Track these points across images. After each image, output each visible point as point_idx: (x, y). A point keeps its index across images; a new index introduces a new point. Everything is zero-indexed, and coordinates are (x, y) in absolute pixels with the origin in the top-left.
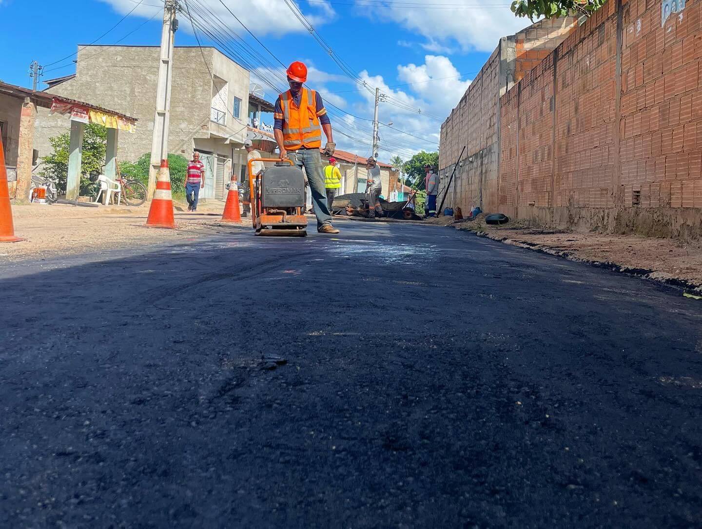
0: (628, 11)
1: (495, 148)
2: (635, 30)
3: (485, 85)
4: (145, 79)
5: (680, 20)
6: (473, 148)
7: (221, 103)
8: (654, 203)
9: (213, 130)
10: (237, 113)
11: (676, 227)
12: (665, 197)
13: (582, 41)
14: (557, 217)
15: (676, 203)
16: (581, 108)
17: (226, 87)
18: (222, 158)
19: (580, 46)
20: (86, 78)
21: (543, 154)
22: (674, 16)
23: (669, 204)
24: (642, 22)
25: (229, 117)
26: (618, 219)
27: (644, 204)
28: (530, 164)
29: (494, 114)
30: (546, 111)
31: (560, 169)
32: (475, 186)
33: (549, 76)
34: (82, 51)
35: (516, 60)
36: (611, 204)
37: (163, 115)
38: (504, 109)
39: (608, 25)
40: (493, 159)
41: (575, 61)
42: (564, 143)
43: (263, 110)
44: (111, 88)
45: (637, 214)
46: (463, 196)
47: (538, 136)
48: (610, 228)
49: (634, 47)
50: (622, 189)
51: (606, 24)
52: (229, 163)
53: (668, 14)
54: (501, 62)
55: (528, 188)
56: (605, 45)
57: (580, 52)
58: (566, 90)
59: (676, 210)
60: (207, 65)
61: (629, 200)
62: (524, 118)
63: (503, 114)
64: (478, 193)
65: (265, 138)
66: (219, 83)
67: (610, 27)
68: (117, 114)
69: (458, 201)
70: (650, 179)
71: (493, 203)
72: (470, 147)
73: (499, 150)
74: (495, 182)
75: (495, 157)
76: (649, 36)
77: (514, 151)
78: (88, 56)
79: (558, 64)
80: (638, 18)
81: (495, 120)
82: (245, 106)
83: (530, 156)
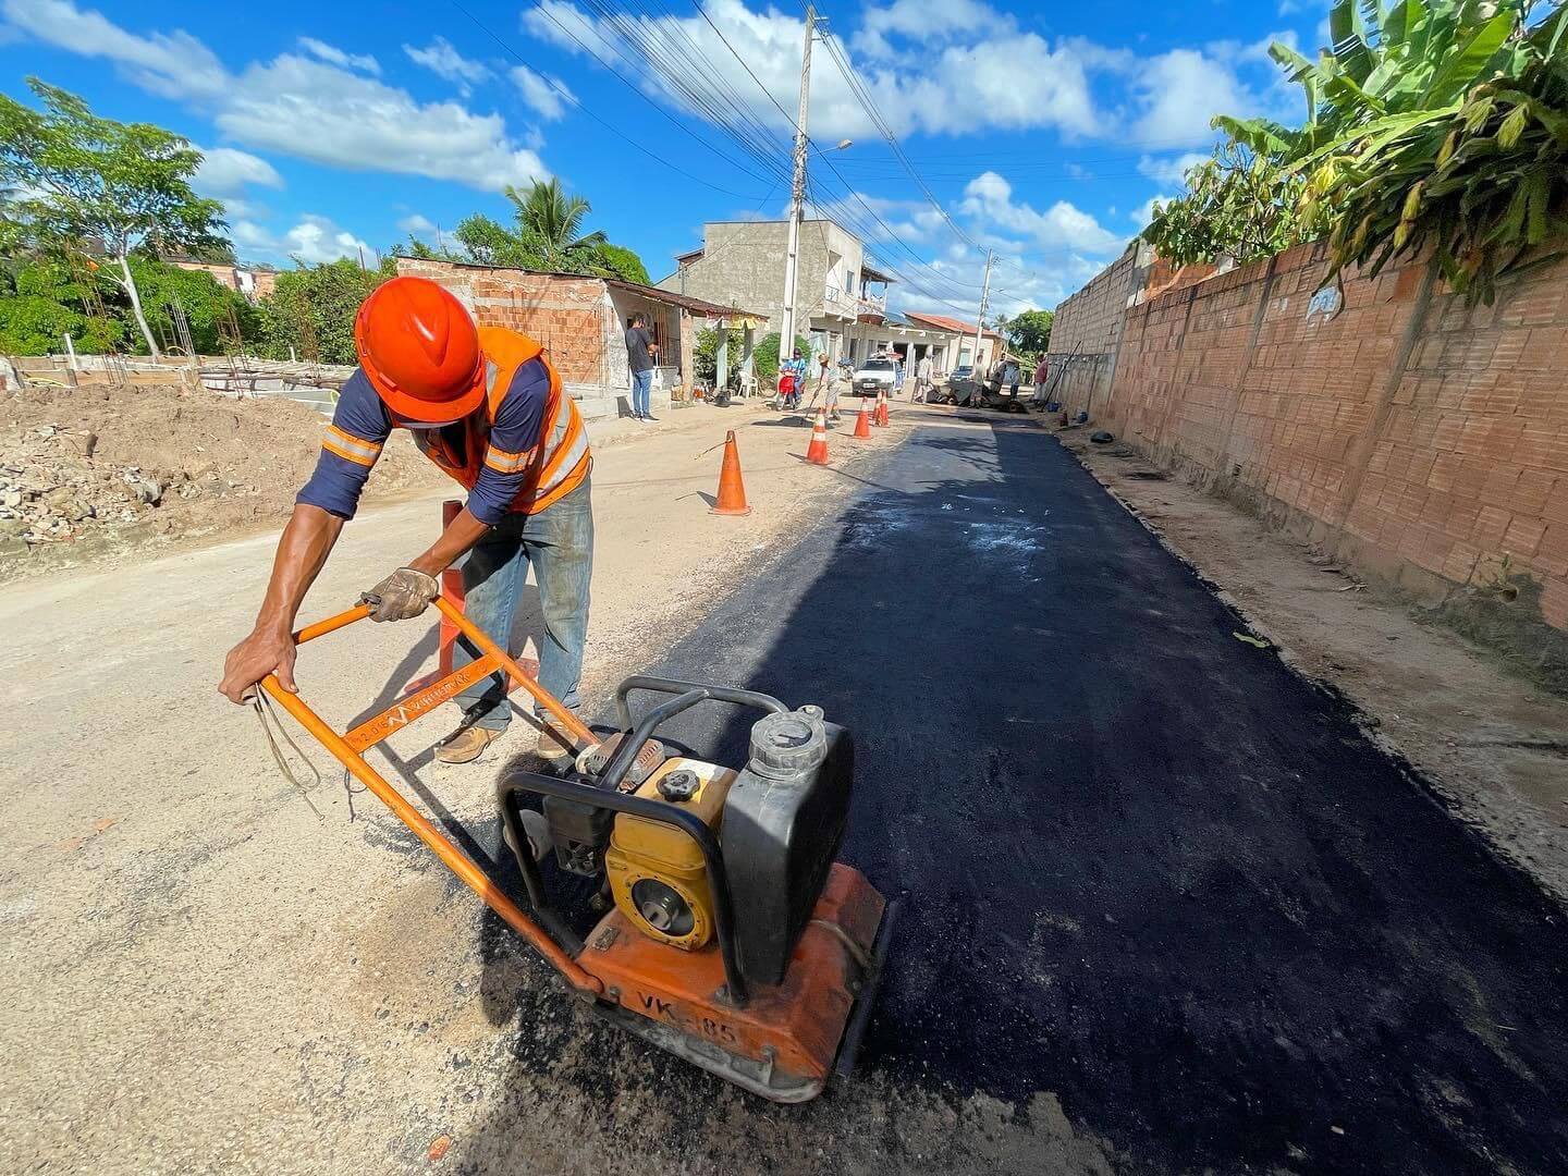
0: (1278, 284)
1: (1112, 360)
2: (1280, 308)
3: (1113, 285)
4: (766, 258)
5: (1326, 320)
6: (1090, 347)
7: (835, 278)
8: (1251, 483)
9: (828, 309)
10: (849, 289)
11: (1263, 512)
12: (1262, 479)
13: (1224, 291)
14: (1160, 456)
15: (1268, 491)
16: (1207, 363)
17: (840, 261)
18: (834, 335)
19: (1221, 296)
20: (714, 258)
21: (1159, 388)
22: (1320, 313)
23: (1264, 489)
24: (1289, 303)
25: (841, 294)
26: (1216, 482)
27: (1243, 479)
28: (1145, 392)
29: (1117, 323)
30: (1172, 347)
31: (1173, 411)
32: (1085, 388)
33: (1182, 312)
34: (708, 228)
35: (1151, 266)
36: (1212, 466)
37: (790, 310)
38: (1128, 322)
39: (1254, 287)
40: (1108, 369)
41: (1212, 309)
42: (1183, 387)
43: (873, 280)
44: (736, 268)
45: (1233, 486)
46: (1071, 391)
47: (1159, 368)
48: (1205, 490)
49: (1274, 325)
50: (1226, 456)
51: (1253, 286)
52: (840, 339)
53: (1316, 308)
54: (1134, 270)
55: (1138, 415)
56: (1246, 308)
57: (1220, 302)
58: (1195, 335)
59: (1268, 497)
60: (824, 239)
61: (1229, 471)
62: (1147, 343)
63: (1127, 328)
64: (1087, 394)
65: (874, 313)
66: (834, 257)
67: (1257, 291)
68: (754, 315)
69: (1064, 394)
70: (1253, 459)
71: (1101, 414)
72: (1086, 344)
73: (1117, 363)
74: (1106, 395)
75: (1110, 368)
76: (1292, 321)
77: (1131, 372)
78: (714, 235)
79: (1195, 302)
80: (1286, 296)
81: (1117, 329)
82: (857, 278)
83: (1146, 384)
